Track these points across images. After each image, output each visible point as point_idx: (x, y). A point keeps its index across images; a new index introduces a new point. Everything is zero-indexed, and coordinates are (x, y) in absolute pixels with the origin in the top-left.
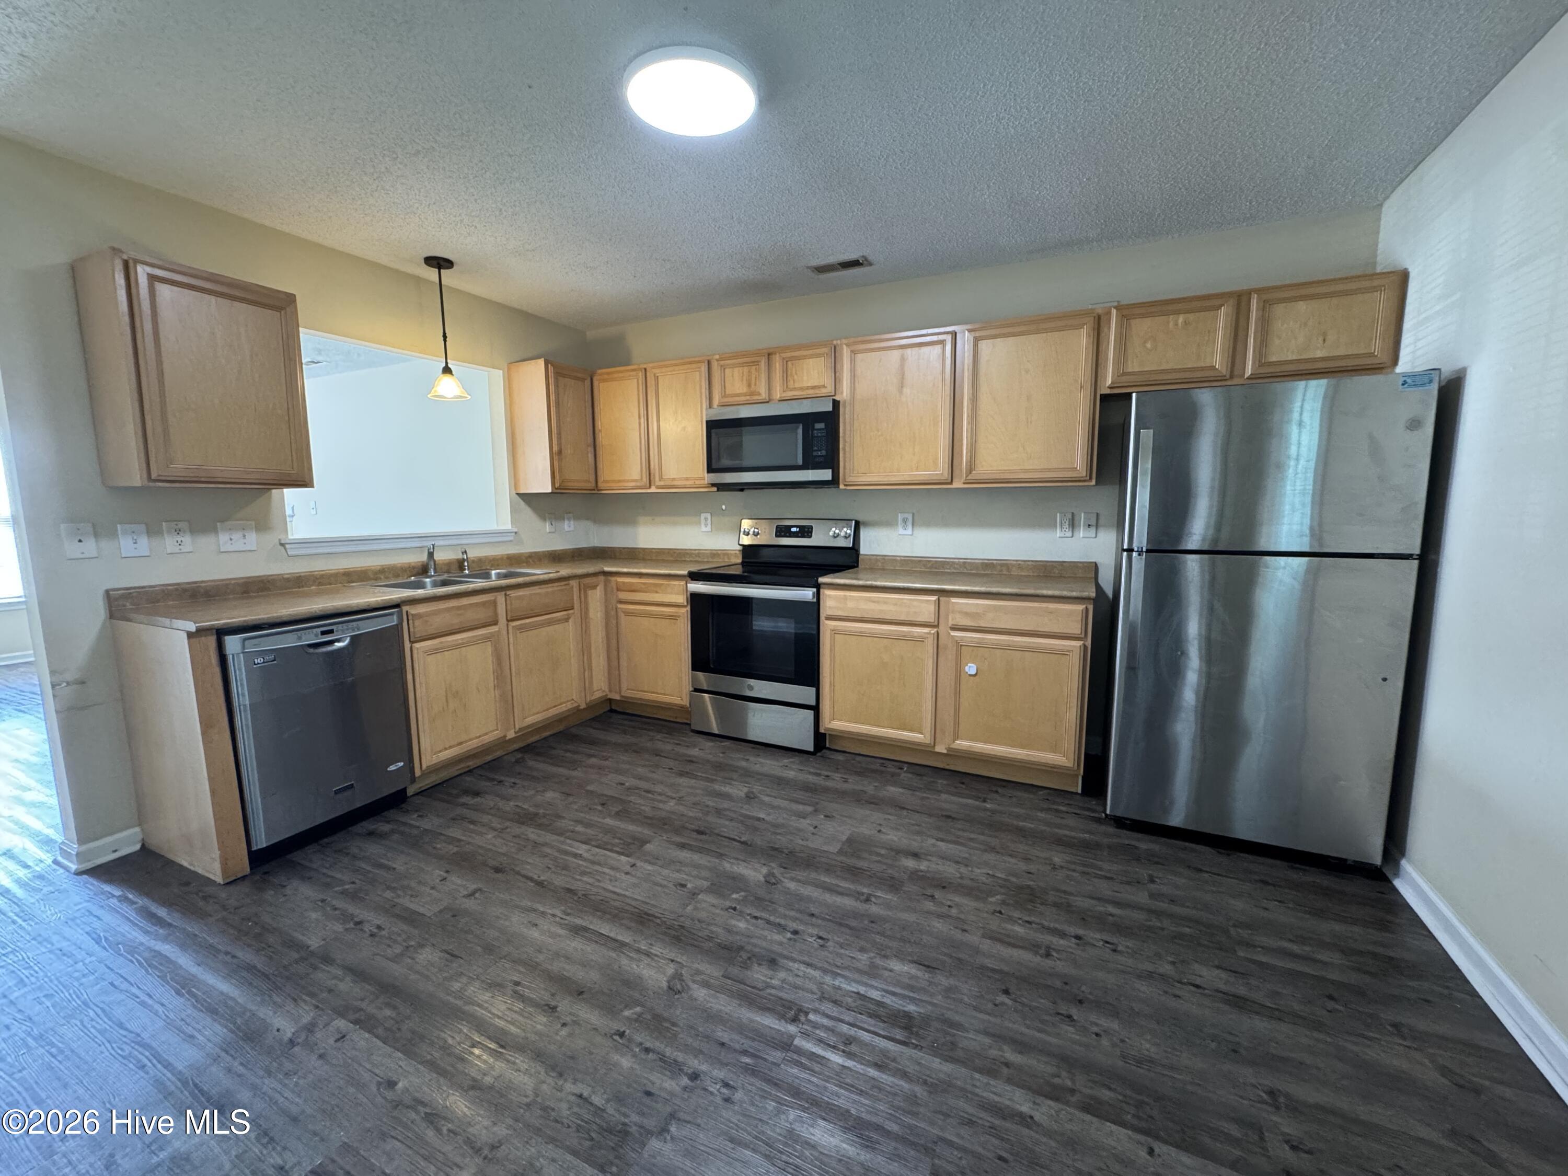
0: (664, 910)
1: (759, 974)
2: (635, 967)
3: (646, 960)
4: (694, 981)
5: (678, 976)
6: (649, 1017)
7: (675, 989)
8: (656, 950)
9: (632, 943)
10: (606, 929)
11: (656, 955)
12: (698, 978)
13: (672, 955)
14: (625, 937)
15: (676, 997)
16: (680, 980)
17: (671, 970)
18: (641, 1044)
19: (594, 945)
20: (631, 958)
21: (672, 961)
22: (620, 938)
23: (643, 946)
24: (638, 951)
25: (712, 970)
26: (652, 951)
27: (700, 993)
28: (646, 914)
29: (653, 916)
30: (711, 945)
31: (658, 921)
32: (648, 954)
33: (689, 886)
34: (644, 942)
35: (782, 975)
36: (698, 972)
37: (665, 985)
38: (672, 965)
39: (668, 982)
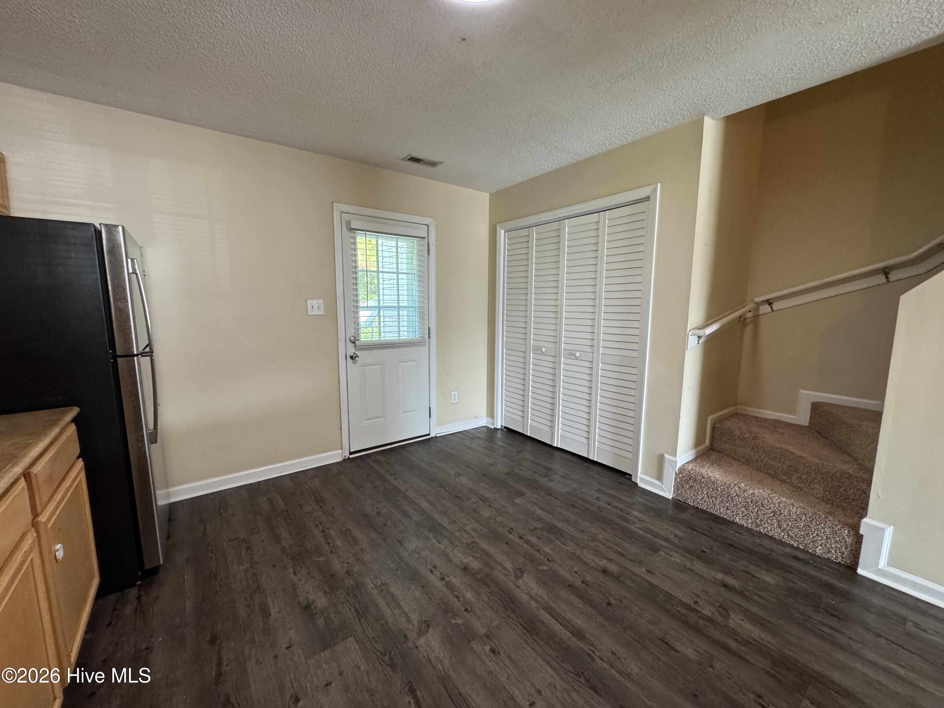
0: (514, 629)
1: (475, 565)
2: (540, 591)
3: (533, 593)
4: (510, 572)
5: (517, 577)
6: (535, 563)
7: (520, 572)
8: (525, 598)
9: (540, 609)
10: (558, 628)
11: (527, 594)
12: (508, 573)
13: (517, 590)
14: (545, 616)
15: (520, 567)
16: (517, 575)
17: (520, 582)
18: (540, 554)
19: (566, 617)
20: (541, 598)
21: (518, 587)
22: (548, 616)
23: (533, 604)
24: (536, 601)
25: (499, 574)
26: (528, 598)
27: (508, 565)
28: (528, 631)
29: (524, 628)
30: (492, 588)
31: (520, 620)
32: (531, 596)
33: (488, 648)
34: (532, 606)
35: (465, 561)
36: (506, 575)
37: (525, 575)
38: (518, 584)
39: (523, 576)
